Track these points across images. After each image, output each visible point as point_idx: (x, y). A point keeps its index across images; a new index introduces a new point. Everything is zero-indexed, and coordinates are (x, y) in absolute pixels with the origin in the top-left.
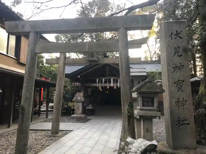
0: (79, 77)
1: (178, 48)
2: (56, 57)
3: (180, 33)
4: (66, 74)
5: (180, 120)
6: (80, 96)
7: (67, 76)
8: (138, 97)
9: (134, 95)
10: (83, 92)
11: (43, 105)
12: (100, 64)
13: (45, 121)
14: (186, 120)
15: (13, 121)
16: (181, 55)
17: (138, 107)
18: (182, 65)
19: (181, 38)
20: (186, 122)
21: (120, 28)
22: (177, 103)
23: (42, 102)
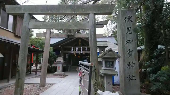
0: (60, 46)
1: (129, 28)
2: (44, 32)
3: (131, 18)
4: (51, 44)
5: (130, 77)
6: (60, 60)
7: (52, 45)
8: (102, 61)
9: (100, 60)
10: (62, 57)
11: (33, 66)
12: (75, 38)
13: (35, 77)
14: (134, 77)
15: (11, 77)
16: (132, 33)
17: (103, 68)
18: (132, 39)
19: (132, 21)
20: (134, 78)
21: (90, 13)
22: (128, 65)
23: (32, 64)
